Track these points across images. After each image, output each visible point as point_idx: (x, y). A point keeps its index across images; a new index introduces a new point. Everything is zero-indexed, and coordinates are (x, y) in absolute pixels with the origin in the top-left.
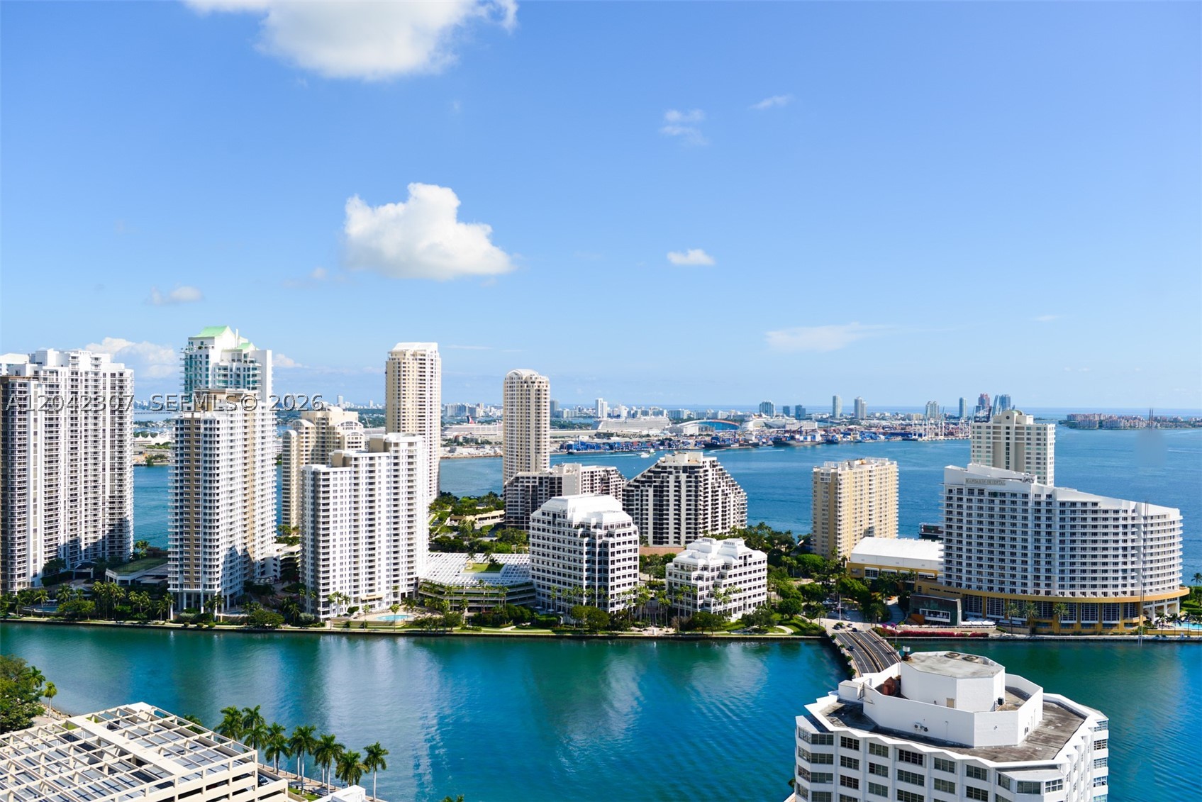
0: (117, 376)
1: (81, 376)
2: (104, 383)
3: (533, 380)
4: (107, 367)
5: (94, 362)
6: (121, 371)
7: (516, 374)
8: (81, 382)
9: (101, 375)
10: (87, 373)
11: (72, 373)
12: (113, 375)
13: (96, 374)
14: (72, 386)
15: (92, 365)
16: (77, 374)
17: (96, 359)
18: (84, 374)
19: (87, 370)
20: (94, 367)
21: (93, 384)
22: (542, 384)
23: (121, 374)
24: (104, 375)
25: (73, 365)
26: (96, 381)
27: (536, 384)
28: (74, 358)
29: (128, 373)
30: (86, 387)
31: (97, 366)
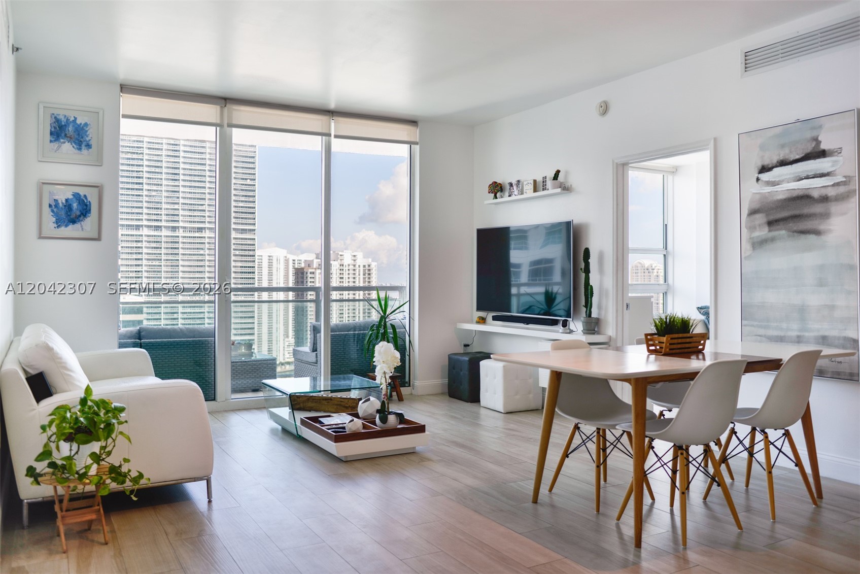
0: (367, 267)
1: (346, 267)
2: (359, 271)
3: (653, 267)
4: (361, 261)
5: (353, 258)
6: (369, 264)
7: (640, 263)
8: (346, 271)
9: (357, 266)
10: (349, 265)
11: (340, 265)
12: (364, 266)
13: (354, 266)
14: (340, 274)
15: (352, 260)
16: (343, 266)
17: (354, 256)
18: (347, 266)
19: (349, 263)
20: (353, 261)
21: (353, 272)
22: (660, 271)
23: (369, 266)
24: (359, 266)
25: (341, 260)
26: (354, 270)
27: (655, 271)
28: (341, 255)
29: (374, 265)
30: (349, 274)
31: (355, 260)
